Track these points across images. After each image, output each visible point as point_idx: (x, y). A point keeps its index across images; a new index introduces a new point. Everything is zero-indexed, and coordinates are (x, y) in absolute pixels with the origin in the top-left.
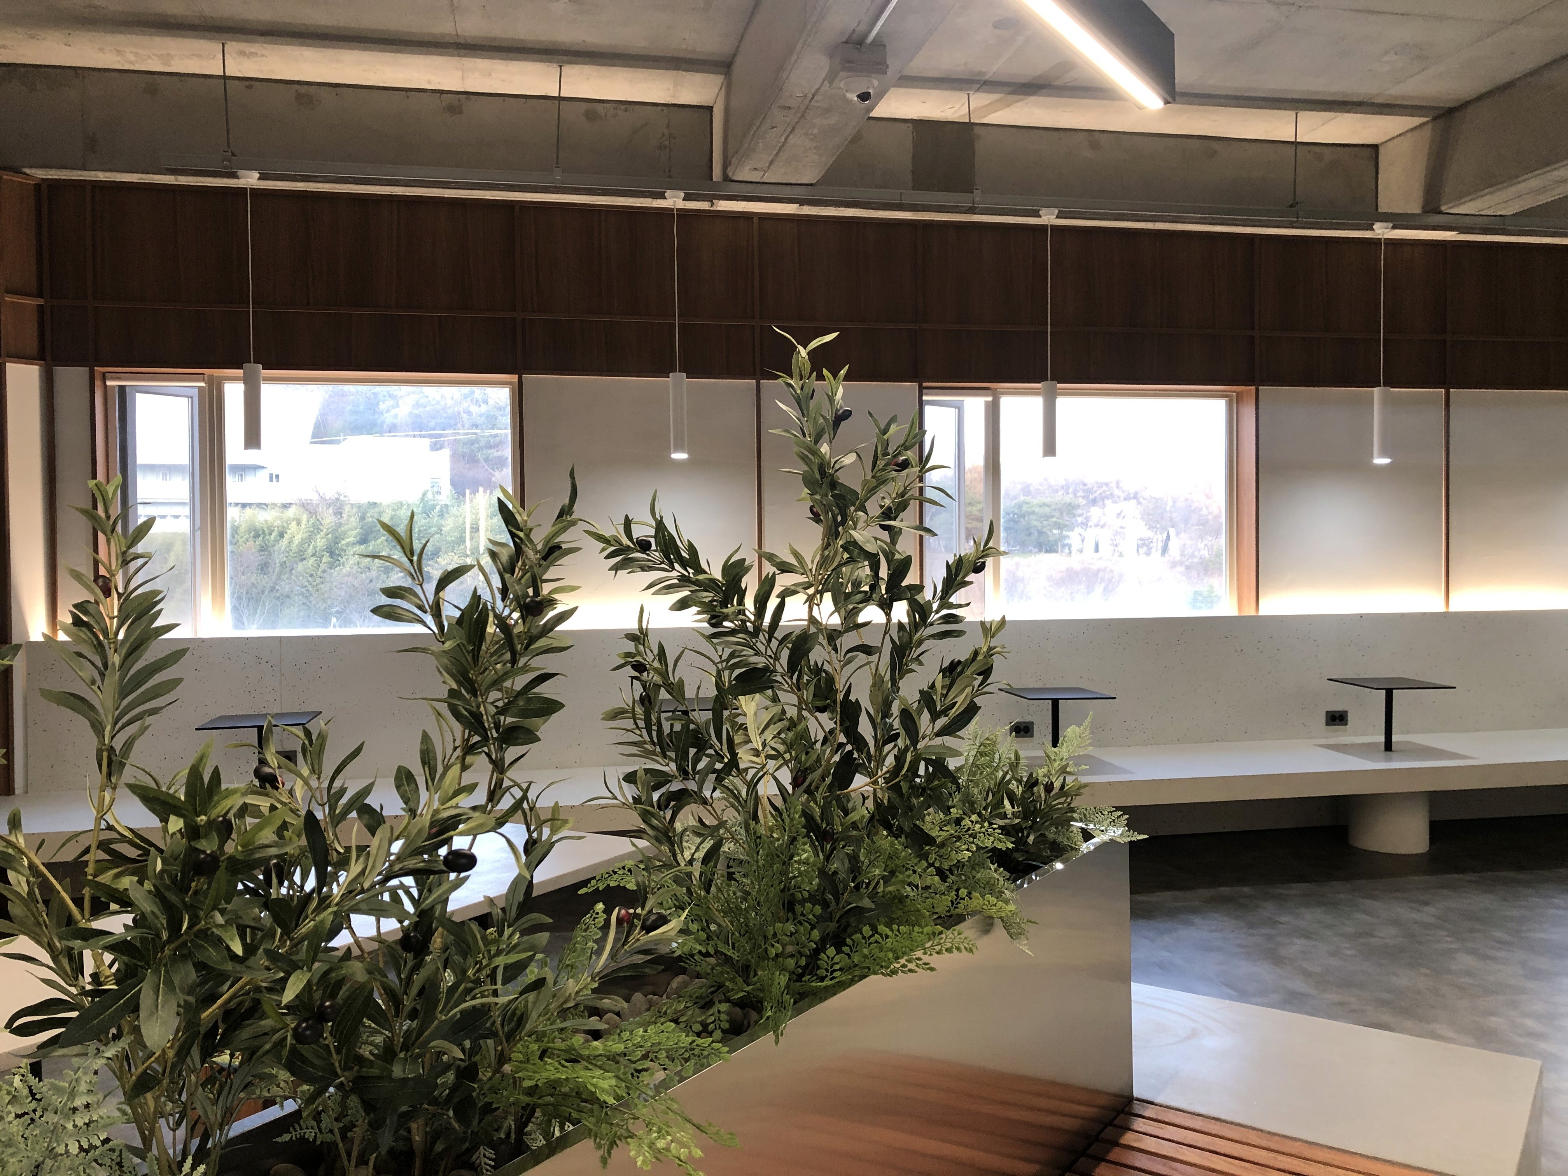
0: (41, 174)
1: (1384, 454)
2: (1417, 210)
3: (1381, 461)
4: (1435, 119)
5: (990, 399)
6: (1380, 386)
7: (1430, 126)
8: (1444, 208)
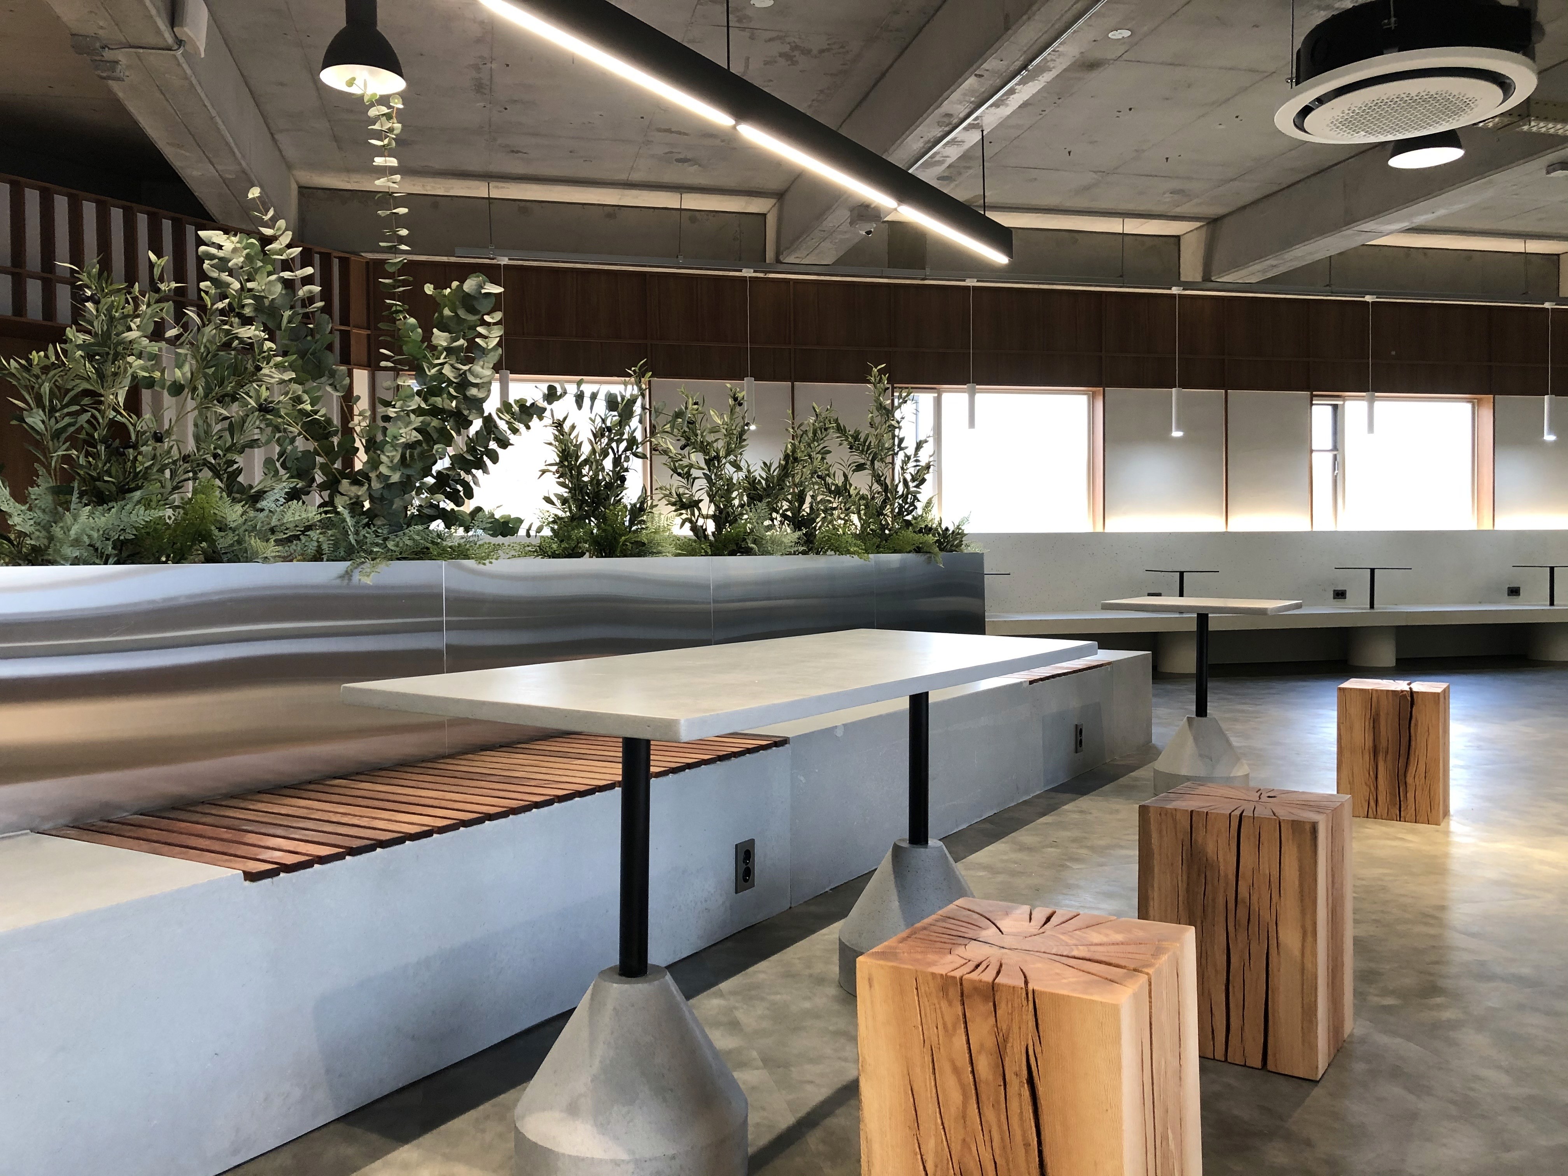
0: (370, 256)
1: (1178, 428)
2: (1199, 279)
3: (1177, 434)
4: (1208, 223)
5: (936, 395)
6: (1175, 387)
7: (1205, 229)
8: (1213, 278)
